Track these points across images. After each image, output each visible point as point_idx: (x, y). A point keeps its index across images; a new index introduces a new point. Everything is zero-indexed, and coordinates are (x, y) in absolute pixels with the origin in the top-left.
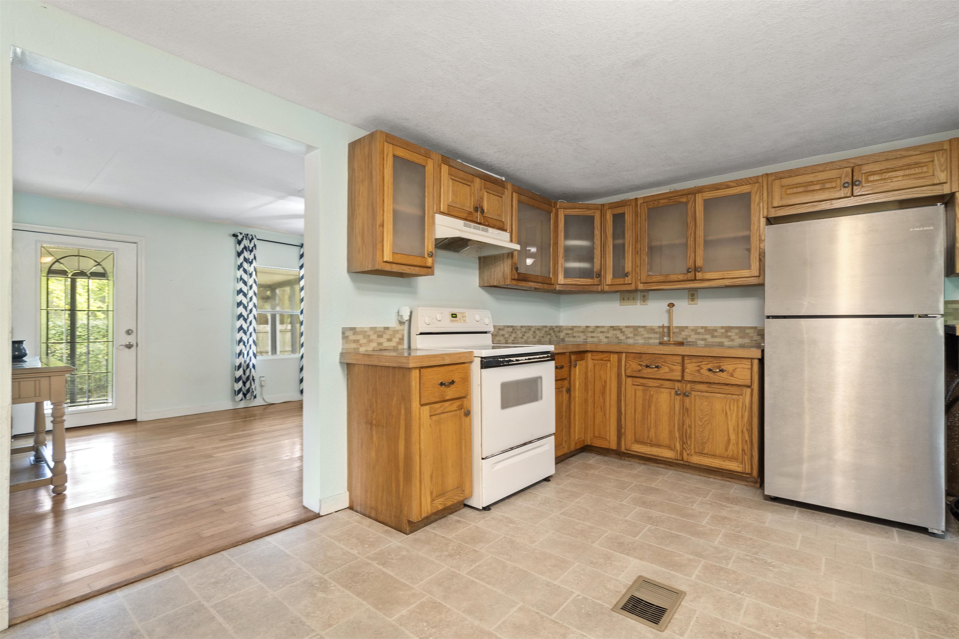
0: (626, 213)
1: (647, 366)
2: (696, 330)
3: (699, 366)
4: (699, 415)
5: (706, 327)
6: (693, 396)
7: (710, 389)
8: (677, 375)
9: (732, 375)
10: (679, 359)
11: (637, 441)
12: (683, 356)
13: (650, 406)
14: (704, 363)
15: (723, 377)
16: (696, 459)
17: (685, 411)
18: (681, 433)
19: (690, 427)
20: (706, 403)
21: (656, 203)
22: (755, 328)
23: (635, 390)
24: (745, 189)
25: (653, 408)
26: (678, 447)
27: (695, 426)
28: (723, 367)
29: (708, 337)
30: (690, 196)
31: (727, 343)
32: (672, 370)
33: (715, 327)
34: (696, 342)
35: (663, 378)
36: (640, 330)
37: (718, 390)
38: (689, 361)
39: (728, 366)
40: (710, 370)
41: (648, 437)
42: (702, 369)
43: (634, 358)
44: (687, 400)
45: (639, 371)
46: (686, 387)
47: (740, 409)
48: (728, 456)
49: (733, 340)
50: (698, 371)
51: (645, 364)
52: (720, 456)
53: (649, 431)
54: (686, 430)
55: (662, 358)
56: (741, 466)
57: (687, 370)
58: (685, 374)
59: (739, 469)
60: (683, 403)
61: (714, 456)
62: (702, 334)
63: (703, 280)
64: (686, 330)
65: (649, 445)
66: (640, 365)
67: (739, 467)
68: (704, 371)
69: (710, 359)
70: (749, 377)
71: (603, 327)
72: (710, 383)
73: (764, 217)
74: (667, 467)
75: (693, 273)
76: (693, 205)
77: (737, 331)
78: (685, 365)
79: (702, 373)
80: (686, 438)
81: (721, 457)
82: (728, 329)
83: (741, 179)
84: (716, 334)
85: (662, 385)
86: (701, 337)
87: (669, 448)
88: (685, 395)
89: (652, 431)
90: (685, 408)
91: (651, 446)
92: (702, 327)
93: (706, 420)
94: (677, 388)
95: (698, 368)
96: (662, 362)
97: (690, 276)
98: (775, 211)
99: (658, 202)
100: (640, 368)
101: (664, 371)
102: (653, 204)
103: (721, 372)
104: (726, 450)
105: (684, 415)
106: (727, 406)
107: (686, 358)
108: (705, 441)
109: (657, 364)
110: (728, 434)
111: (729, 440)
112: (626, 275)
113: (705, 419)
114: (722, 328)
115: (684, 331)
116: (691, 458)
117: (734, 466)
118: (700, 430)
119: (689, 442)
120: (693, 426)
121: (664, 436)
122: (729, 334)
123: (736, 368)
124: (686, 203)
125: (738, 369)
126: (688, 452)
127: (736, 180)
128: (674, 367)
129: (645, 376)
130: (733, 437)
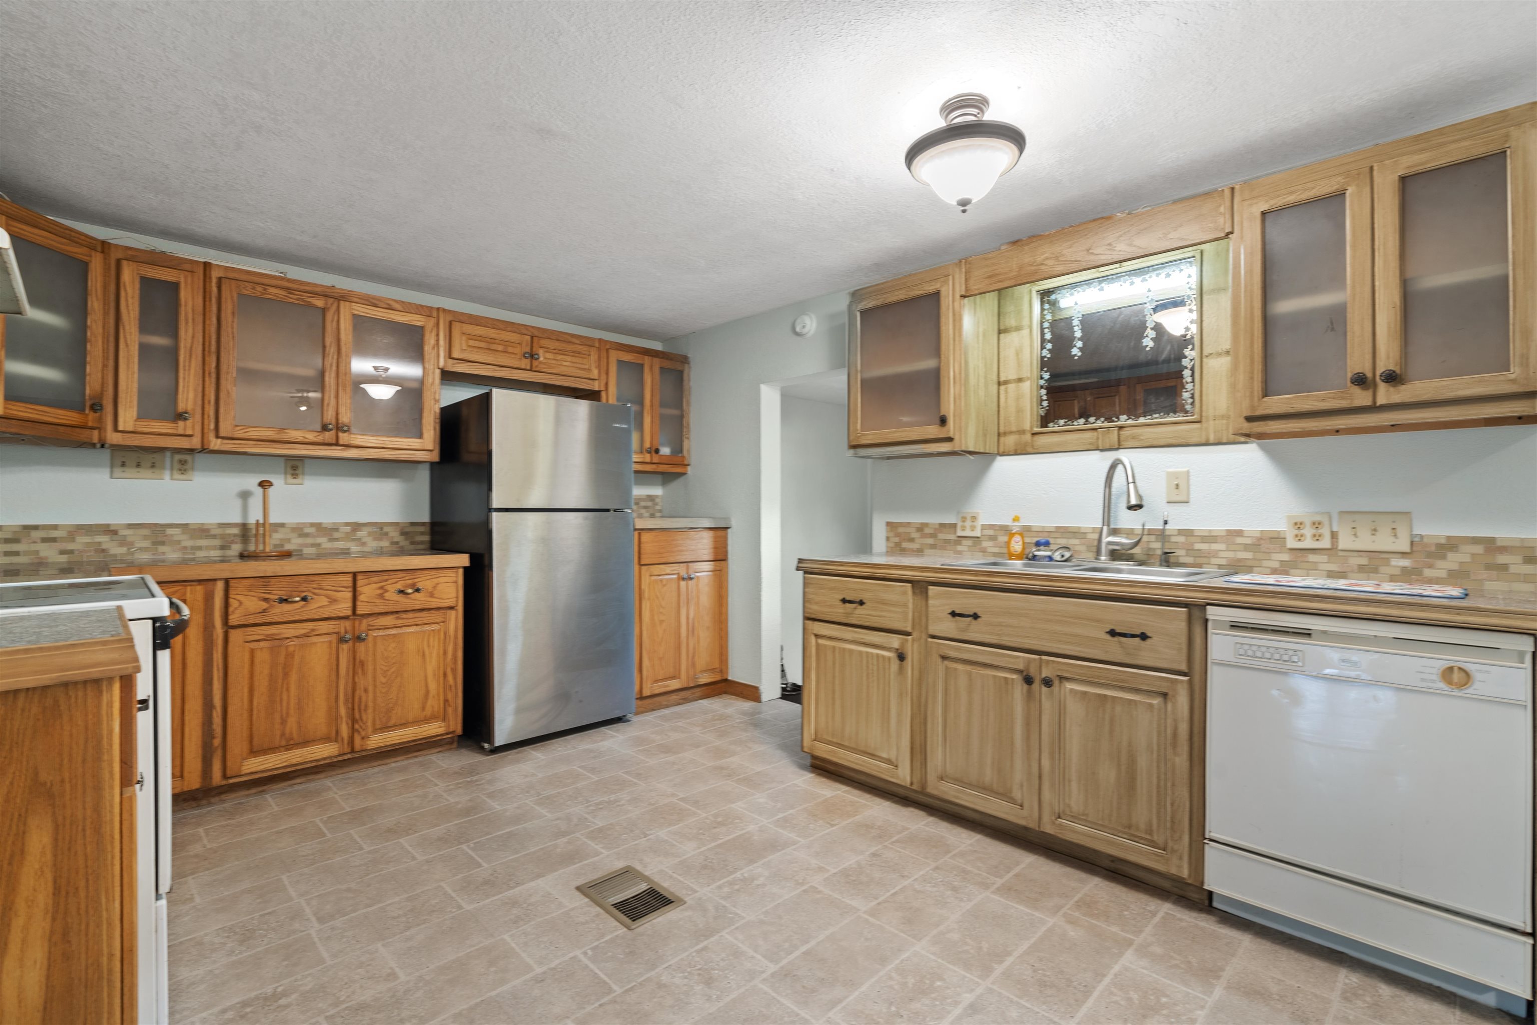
0: (182, 286)
1: (283, 601)
2: (302, 529)
3: (382, 588)
4: (383, 667)
5: (320, 524)
6: (370, 639)
7: (400, 622)
8: (344, 608)
9: (432, 595)
10: (349, 579)
11: (254, 752)
12: (355, 575)
13: (286, 675)
14: (389, 582)
15: (420, 600)
16: (376, 741)
17: (357, 665)
18: (350, 706)
19: (366, 691)
20: (393, 645)
21: (259, 289)
22: (397, 524)
23: (252, 651)
24: (416, 320)
25: (293, 677)
26: (345, 731)
27: (375, 686)
28: (420, 586)
29: (322, 540)
30: (331, 301)
31: (354, 548)
32: (333, 601)
33: (334, 523)
34: (301, 551)
35: (317, 617)
36: (170, 531)
37: (411, 622)
38: (366, 581)
39: (425, 582)
40: (401, 592)
41: (283, 734)
42: (387, 591)
43: (250, 588)
44: (361, 647)
45: (264, 611)
46: (360, 624)
47: (442, 642)
48: (425, 716)
49: (364, 544)
50: (381, 596)
51: (276, 597)
52: (413, 722)
53: (284, 722)
54: (360, 698)
55: (313, 581)
56: (443, 725)
57: (362, 598)
58: (358, 603)
59: (441, 731)
60: (354, 652)
61: (404, 725)
62: (313, 536)
63: (348, 446)
64: (281, 529)
65: (282, 749)
66: (266, 600)
67: (441, 727)
68: (392, 595)
69: (400, 575)
70: (454, 595)
71: (55, 527)
72: (397, 612)
73: (439, 368)
74: (310, 777)
75: (333, 432)
76: (336, 318)
77: (370, 529)
78: (359, 589)
79: (387, 598)
80: (360, 711)
81: (417, 722)
82: (357, 526)
83: (410, 303)
84: (336, 535)
85: (313, 630)
86: (309, 541)
87: (327, 739)
88: (359, 639)
89: (292, 723)
90: (358, 661)
91: (287, 750)
92: (312, 525)
93: (393, 672)
94: (343, 631)
95: (379, 592)
96: (315, 588)
97: (329, 436)
98: (454, 364)
99: (265, 290)
100: (265, 605)
101: (319, 605)
102: (252, 289)
103: (416, 593)
104: (423, 708)
105: (354, 674)
106: (425, 643)
107: (359, 577)
108: (391, 705)
109: (305, 594)
110: (427, 686)
111: (427, 692)
112: (181, 416)
113: (392, 670)
114: (347, 524)
115: (276, 532)
116: (369, 742)
117: (434, 729)
118: (384, 691)
119: (364, 717)
120: (371, 688)
121: (318, 720)
122: (359, 534)
123: (438, 584)
124: (324, 311)
125: (440, 585)
126: (363, 733)
127: (403, 302)
128: (339, 595)
129: (276, 619)
130: (433, 686)
